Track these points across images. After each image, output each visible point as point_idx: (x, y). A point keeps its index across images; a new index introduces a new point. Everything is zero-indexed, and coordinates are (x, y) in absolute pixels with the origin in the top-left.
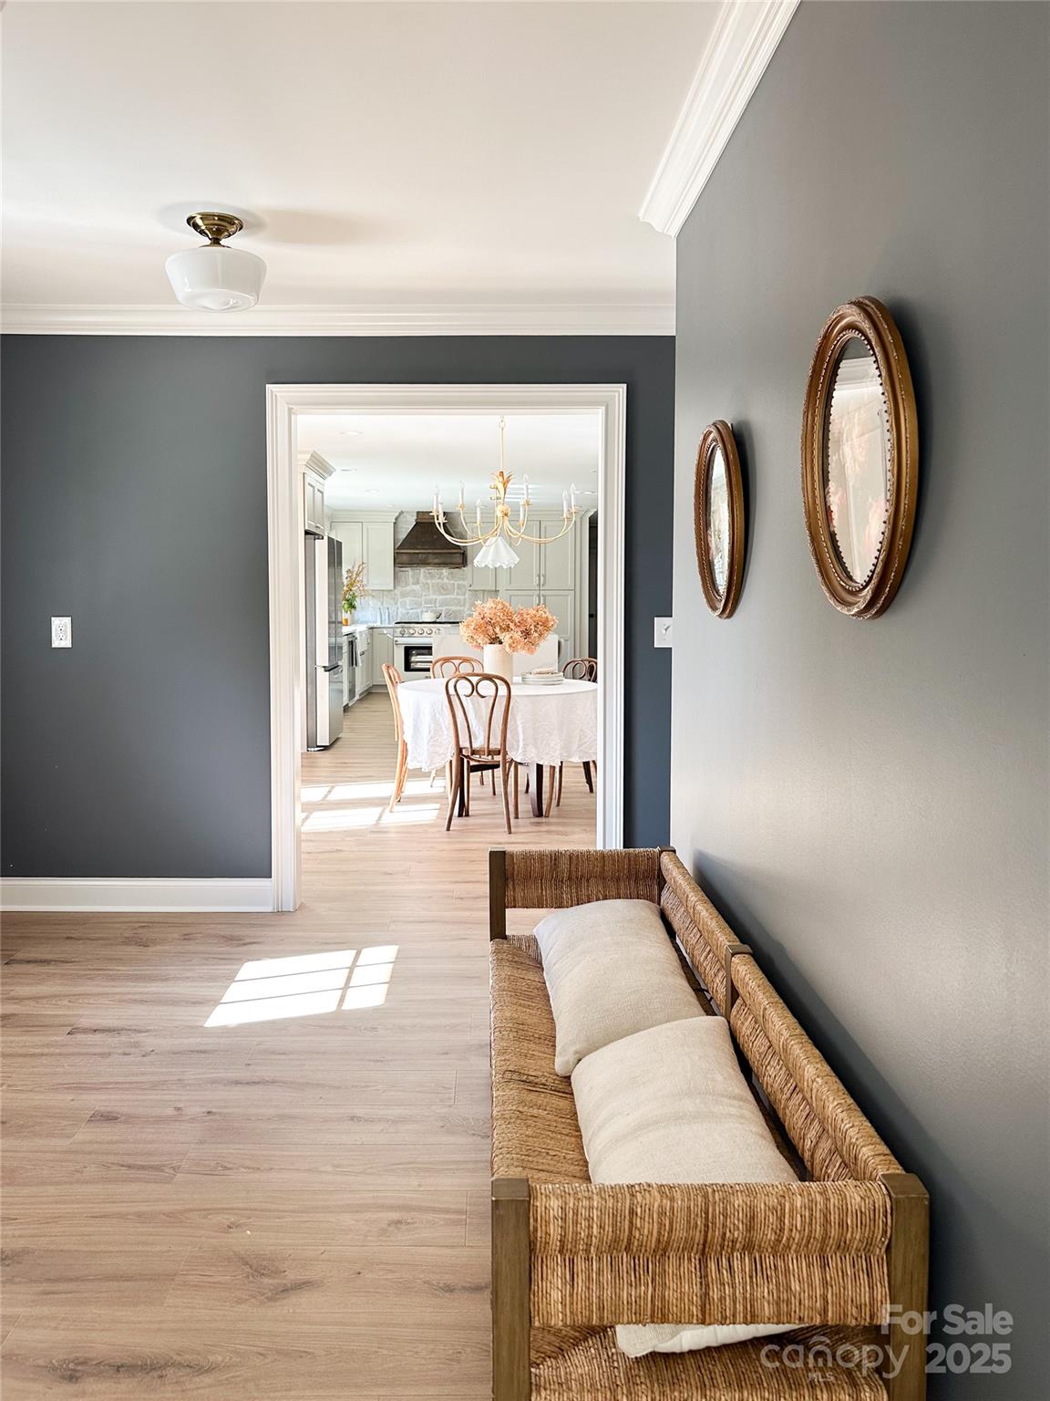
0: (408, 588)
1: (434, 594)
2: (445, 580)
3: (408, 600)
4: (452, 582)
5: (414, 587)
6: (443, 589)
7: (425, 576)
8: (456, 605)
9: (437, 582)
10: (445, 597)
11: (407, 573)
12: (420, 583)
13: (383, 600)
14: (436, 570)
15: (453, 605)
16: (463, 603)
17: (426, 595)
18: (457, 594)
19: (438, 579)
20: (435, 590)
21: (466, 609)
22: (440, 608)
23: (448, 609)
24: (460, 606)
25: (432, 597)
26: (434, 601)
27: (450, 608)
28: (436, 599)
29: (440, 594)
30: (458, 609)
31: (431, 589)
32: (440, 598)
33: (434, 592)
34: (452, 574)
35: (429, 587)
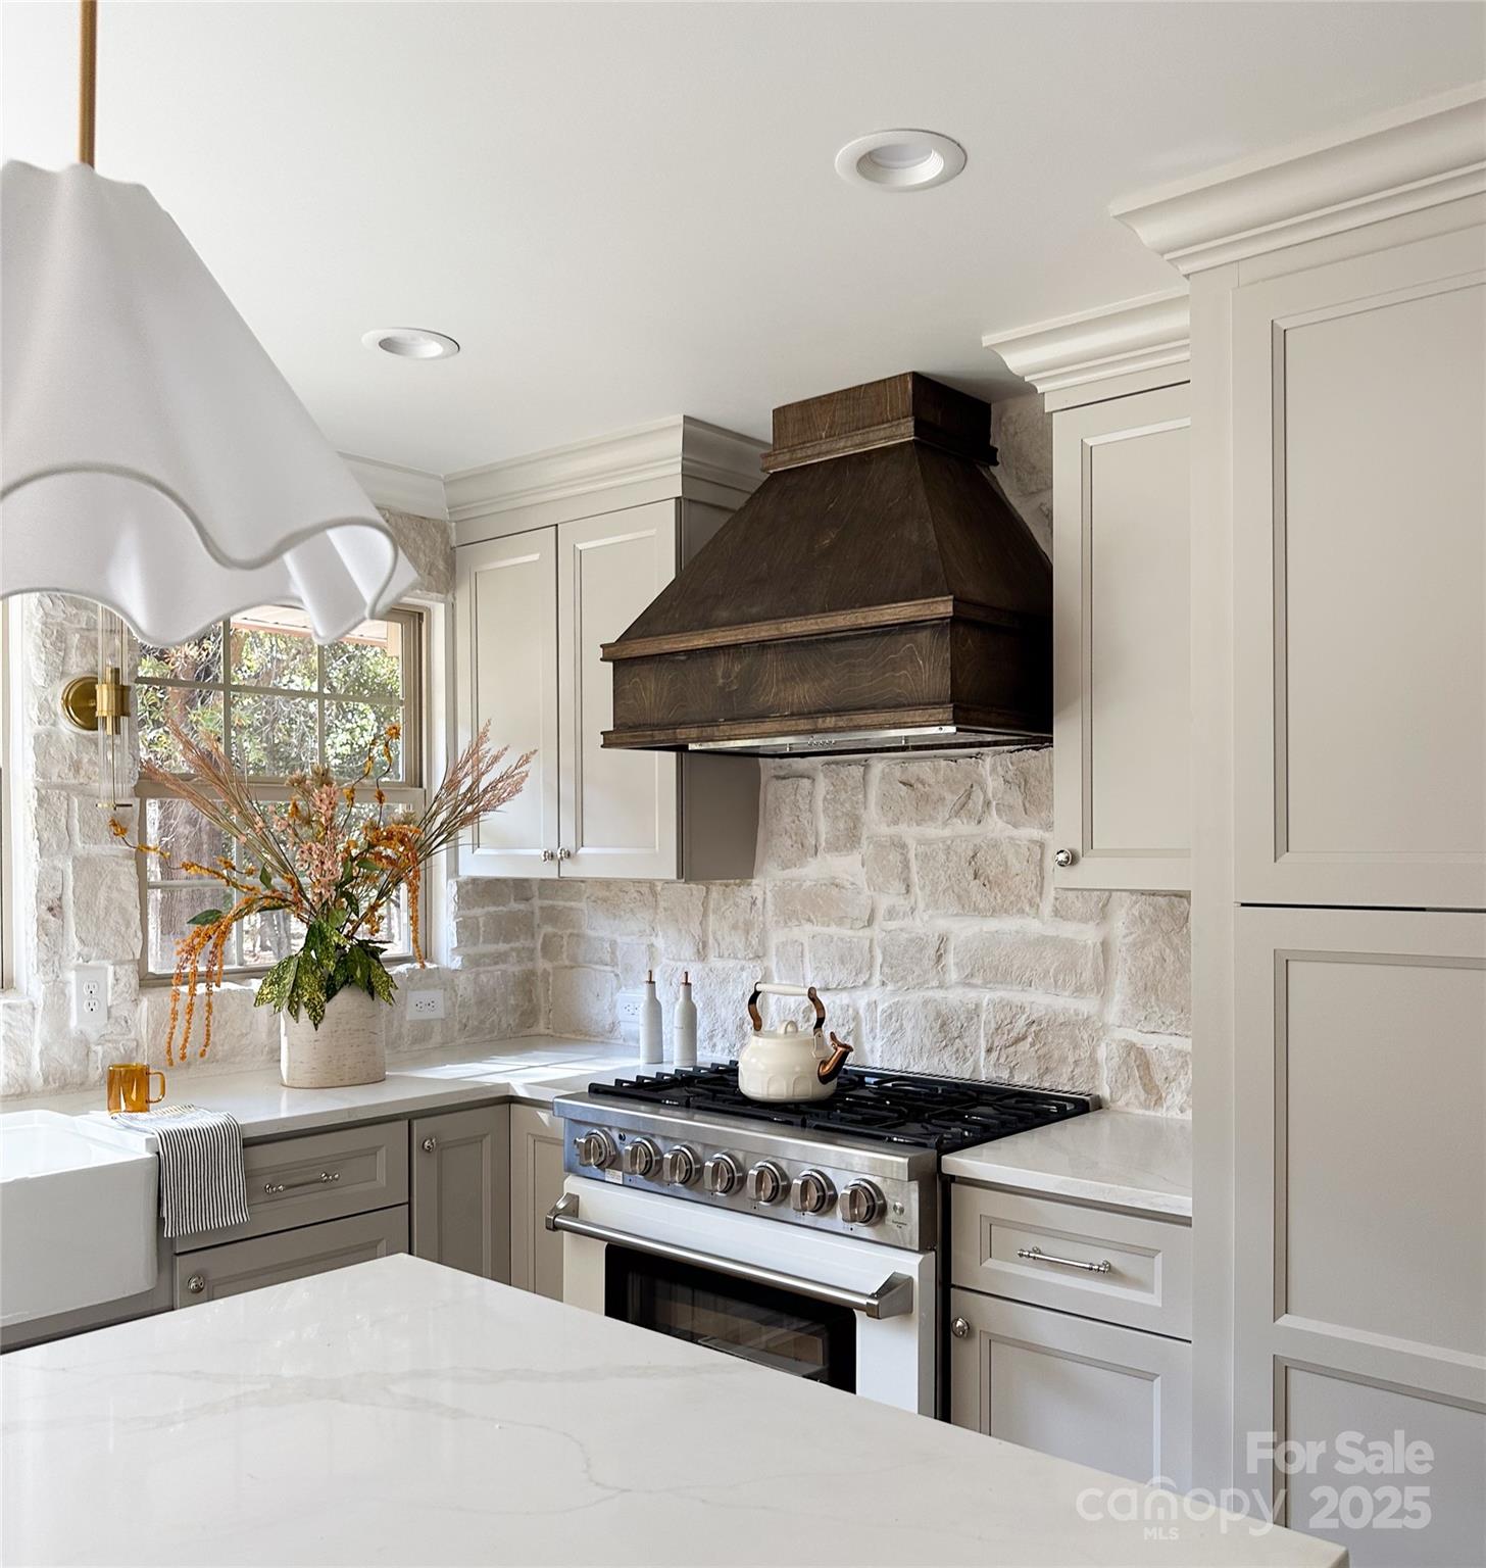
1: (933, 901)
3: (807, 934)
5: (838, 862)
6: (982, 878)
7: (887, 799)
8: (1056, 982)
9: (947, 832)
10: (992, 925)
11: (806, 782)
12: (864, 842)
13: (704, 931)
14: (943, 763)
15: (1035, 980)
16: (1096, 972)
17: (891, 914)
18: (1056, 913)
19: (955, 820)
20: (935, 884)
21: (1112, 1015)
22: (972, 995)
23: (1009, 1004)
24: (1079, 990)
25: (928, 922)
26: (931, 952)
27: (1015, 996)
28: (943, 939)
29: (967, 907)
30: (1065, 1010)
31: (915, 878)
32: (965, 930)
33: (932, 894)
34: (1023, 781)
35: (905, 863)
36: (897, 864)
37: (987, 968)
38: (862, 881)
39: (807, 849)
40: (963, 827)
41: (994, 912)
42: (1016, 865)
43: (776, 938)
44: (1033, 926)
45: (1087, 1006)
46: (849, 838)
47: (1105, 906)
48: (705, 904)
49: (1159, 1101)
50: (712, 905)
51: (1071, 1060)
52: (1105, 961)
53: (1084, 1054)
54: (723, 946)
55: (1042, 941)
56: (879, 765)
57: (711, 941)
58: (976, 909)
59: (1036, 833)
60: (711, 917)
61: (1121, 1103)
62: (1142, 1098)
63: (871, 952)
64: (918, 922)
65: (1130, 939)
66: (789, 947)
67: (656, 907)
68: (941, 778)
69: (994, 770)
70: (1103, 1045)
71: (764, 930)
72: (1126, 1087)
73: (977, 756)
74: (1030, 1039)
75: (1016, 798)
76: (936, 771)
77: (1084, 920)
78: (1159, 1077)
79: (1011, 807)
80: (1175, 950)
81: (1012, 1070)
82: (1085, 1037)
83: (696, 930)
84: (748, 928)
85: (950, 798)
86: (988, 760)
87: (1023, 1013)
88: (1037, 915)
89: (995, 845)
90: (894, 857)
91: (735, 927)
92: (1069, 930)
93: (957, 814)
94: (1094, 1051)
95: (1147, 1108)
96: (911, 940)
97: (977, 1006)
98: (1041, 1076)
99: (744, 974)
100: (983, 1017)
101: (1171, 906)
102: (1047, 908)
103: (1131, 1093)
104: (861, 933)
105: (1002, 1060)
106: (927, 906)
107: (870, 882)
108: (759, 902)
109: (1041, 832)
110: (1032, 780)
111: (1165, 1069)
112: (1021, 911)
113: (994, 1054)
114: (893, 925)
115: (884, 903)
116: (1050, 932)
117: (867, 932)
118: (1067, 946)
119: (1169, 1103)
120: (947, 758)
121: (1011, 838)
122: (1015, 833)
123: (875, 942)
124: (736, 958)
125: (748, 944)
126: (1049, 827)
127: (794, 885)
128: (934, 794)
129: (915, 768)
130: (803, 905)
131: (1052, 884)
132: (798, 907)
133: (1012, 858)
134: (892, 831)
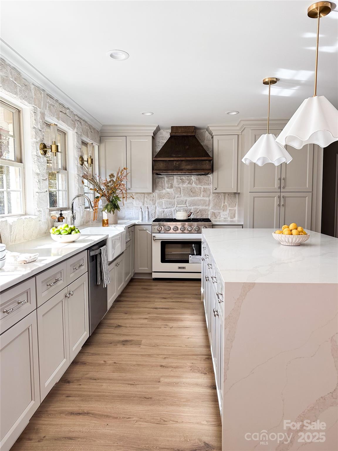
0: (164, 191)
1: (184, 195)
2: (194, 185)
3: (163, 201)
4: (199, 186)
5: (168, 190)
6: (192, 192)
7: (177, 182)
8: (203, 205)
9: (187, 186)
10: (193, 198)
11: (163, 179)
12: (174, 187)
13: (144, 201)
14: (186, 177)
15: (200, 205)
16: (208, 203)
17: (178, 197)
18: (203, 196)
20: (185, 193)
21: (210, 208)
22: (190, 207)
23: (196, 208)
24: (206, 206)
25: (183, 198)
26: (185, 202)
27: (197, 207)
28: (186, 200)
30: (204, 208)
31: (182, 192)
32: (189, 199)
33: (184, 194)
34: (199, 179)
35: (181, 190)
37: (193, 203)
38: (173, 192)
39: (163, 188)
40: (189, 185)
41: (194, 196)
43: (157, 201)
44: (199, 198)
45: (207, 208)
46: (172, 187)
49: (216, 218)
50: (145, 197)
51: (205, 214)
52: (210, 202)
53: (207, 213)
55: (201, 200)
56: (175, 176)
58: (191, 196)
60: (145, 199)
61: (212, 219)
63: (175, 202)
64: (182, 198)
65: (213, 199)
66: (160, 203)
68: (186, 179)
69: (194, 178)
70: (209, 212)
71: (155, 200)
73: (191, 176)
74: (200, 212)
76: (185, 178)
77: (207, 197)
78: (216, 215)
79: (196, 183)
81: (197, 216)
82: (207, 211)
84: (152, 200)
85: (188, 182)
86: (193, 177)
87: (198, 209)
88: (200, 197)
89: (194, 188)
90: (179, 189)
91: (150, 200)
92: (204, 198)
96: (181, 201)
97: (191, 209)
98: (201, 217)
105: (195, 215)
108: (155, 196)
112: (198, 196)
114: (178, 199)
115: (176, 196)
116: (202, 199)
117: (174, 200)
118: (205, 200)
121: (196, 187)
124: (150, 204)
125: (153, 203)
126: (202, 186)
127: (161, 193)
128: (185, 181)
129: (182, 177)
130: (163, 196)
131: (202, 193)
132: (162, 197)
133: (196, 189)
134: (178, 186)
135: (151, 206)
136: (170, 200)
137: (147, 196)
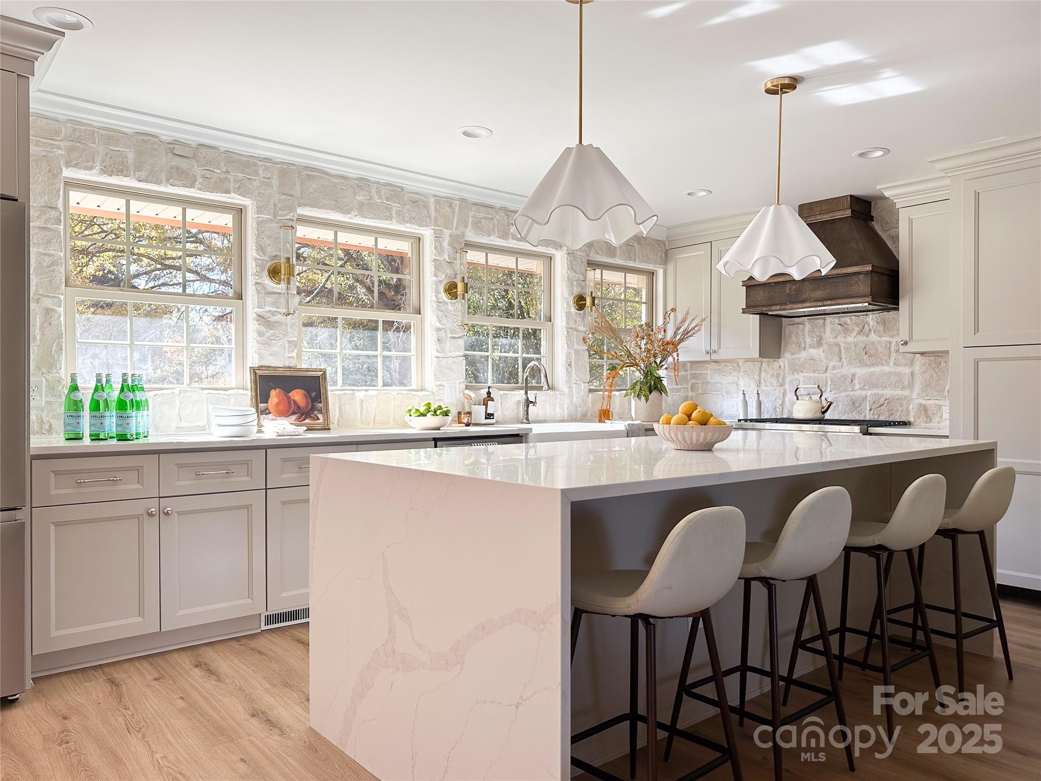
0: (803, 355)
1: (850, 363)
2: (873, 336)
3: (801, 377)
4: (885, 339)
5: (813, 352)
6: (868, 354)
7: (833, 330)
8: (895, 386)
9: (855, 340)
10: (872, 369)
11: (801, 326)
12: (824, 344)
13: (760, 378)
15: (887, 386)
16: (909, 381)
17: (834, 368)
18: (895, 364)
19: (858, 336)
20: (850, 357)
21: (914, 395)
23: (878, 394)
24: (903, 388)
26: (849, 379)
27: (880, 392)
28: (854, 375)
29: (863, 364)
30: (898, 395)
31: (843, 355)
32: (861, 372)
33: (849, 360)
34: (884, 322)
35: (840, 351)
36: (837, 351)
37: (870, 382)
38: (823, 356)
39: (801, 347)
40: (861, 338)
41: (873, 365)
42: (880, 349)
43: (789, 379)
44: (886, 369)
45: (906, 393)
46: (819, 344)
47: (912, 361)
48: (760, 368)
49: (931, 421)
50: (763, 369)
51: (900, 410)
52: (912, 380)
53: (905, 408)
54: (767, 382)
55: (890, 373)
56: (829, 319)
57: (762, 381)
58: (866, 364)
59: (888, 339)
60: (763, 373)
62: (925, 420)
63: (826, 380)
65: (921, 370)
66: (794, 381)
67: (740, 371)
68: (853, 322)
69: (872, 319)
70: (911, 405)
71: (784, 376)
72: (919, 417)
74: (885, 405)
75: (881, 328)
76: (851, 320)
77: (905, 366)
78: (930, 413)
79: (879, 331)
80: (937, 373)
81: (879, 415)
82: (905, 403)
83: (757, 377)
84: (778, 376)
85: (857, 329)
86: (871, 316)
87: (883, 397)
88: (888, 365)
89: (873, 343)
90: (836, 349)
91: (773, 376)
92: (899, 369)
93: (859, 334)
94: (908, 407)
95: (926, 423)
96: (842, 376)
97: (866, 396)
98: (889, 417)
99: (776, 392)
100: (868, 399)
101: (935, 359)
102: (892, 363)
103: (921, 419)
104: (822, 375)
105: (875, 412)
106: (848, 365)
107: (826, 357)
108: (782, 367)
109: (890, 339)
110: (886, 322)
111: (933, 411)
112: (882, 364)
113: (872, 411)
114: (834, 372)
115: (831, 365)
116: (893, 370)
117: (825, 374)
118: (899, 374)
119: (934, 420)
120: (855, 316)
121: (879, 341)
122: (880, 339)
123: (828, 378)
124: (773, 386)
125: (778, 381)
126: (892, 337)
127: (796, 360)
128: (850, 328)
129: (843, 319)
130: (800, 367)
131: (893, 355)
132: (798, 368)
133: (879, 347)
134: (835, 340)
135: (775, 390)
136: (817, 375)
137: (767, 367)
